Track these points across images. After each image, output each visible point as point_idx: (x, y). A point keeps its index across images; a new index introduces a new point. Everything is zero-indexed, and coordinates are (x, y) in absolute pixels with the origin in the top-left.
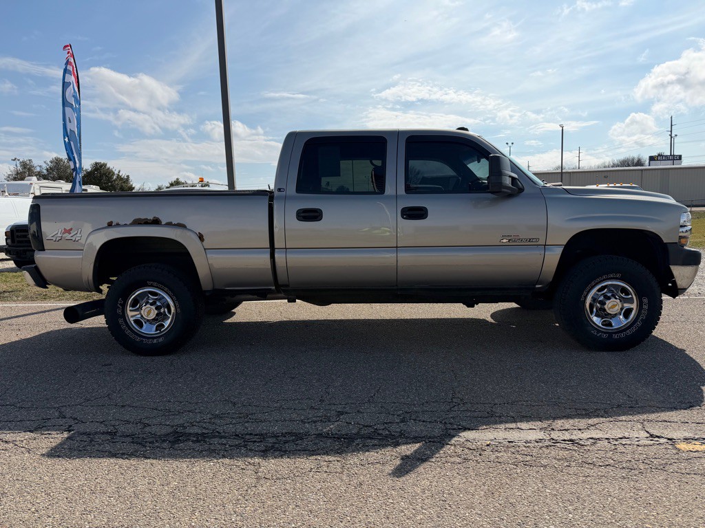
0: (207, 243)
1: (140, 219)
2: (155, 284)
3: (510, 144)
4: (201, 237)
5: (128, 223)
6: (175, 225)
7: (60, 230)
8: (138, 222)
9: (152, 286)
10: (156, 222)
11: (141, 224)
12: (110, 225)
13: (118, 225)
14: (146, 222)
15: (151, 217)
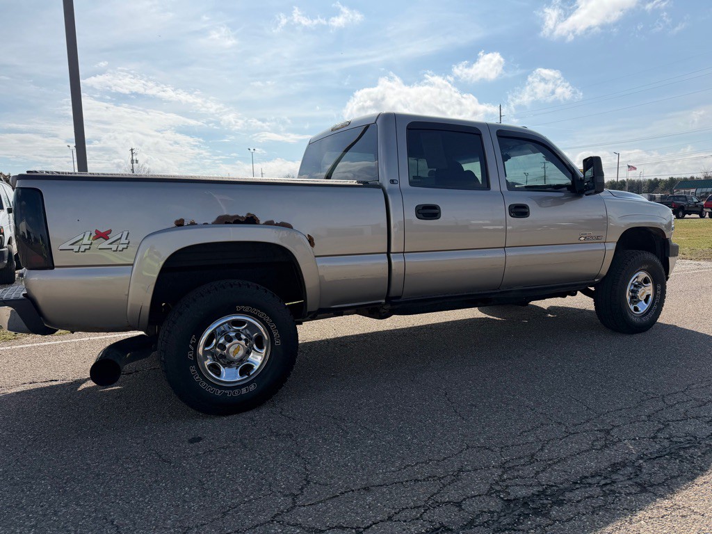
0: (318, 249)
1: (227, 217)
2: (247, 309)
3: (252, 150)
4: (311, 241)
5: (210, 222)
6: (277, 224)
7: (88, 233)
8: (224, 221)
9: (242, 312)
10: (251, 220)
11: (229, 223)
12: (180, 224)
13: (193, 224)
14: (237, 221)
15: (243, 214)
